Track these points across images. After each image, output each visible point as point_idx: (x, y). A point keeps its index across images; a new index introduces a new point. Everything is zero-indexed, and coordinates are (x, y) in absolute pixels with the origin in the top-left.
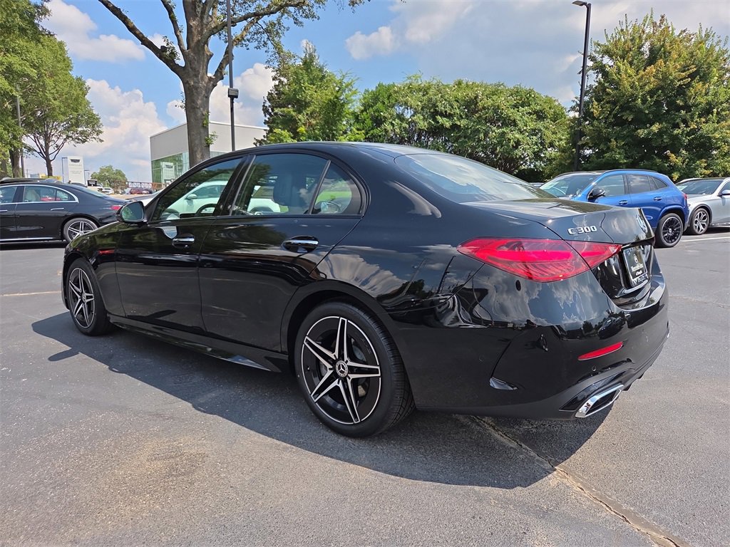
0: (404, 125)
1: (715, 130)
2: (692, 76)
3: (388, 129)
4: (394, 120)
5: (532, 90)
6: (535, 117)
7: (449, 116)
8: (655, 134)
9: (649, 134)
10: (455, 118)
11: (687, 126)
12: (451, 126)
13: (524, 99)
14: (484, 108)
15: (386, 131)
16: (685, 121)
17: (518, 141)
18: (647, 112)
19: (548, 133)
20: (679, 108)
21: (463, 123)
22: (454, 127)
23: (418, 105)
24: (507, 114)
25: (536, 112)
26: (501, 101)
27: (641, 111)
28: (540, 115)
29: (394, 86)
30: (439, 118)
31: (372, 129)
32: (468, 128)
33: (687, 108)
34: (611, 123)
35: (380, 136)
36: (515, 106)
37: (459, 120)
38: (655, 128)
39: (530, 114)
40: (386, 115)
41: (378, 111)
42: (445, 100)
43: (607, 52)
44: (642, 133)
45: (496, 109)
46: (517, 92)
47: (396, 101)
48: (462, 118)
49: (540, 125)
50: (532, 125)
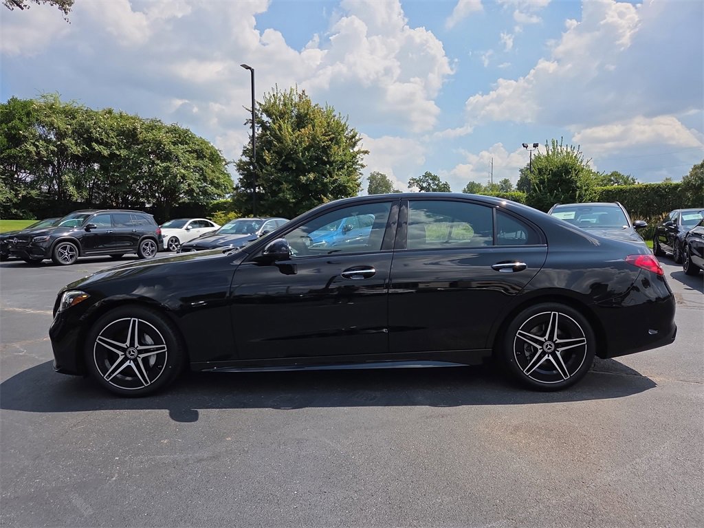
0: (51, 147)
1: (348, 181)
2: (331, 140)
3: (31, 150)
4: (37, 140)
5: (189, 130)
6: (195, 155)
7: (107, 145)
8: (311, 181)
9: (307, 180)
10: (114, 147)
11: (331, 176)
12: (109, 155)
13: (182, 137)
14: (145, 141)
15: (29, 152)
16: (330, 173)
17: (184, 175)
18: (305, 163)
19: (209, 172)
20: (325, 163)
21: (123, 153)
22: (113, 155)
23: (67, 129)
24: (169, 150)
25: (196, 151)
26: (161, 136)
27: (300, 162)
28: (200, 155)
29: (33, 104)
30: (94, 144)
31: (8, 148)
32: (129, 159)
33: (331, 164)
34: (279, 169)
35: (20, 157)
36: (175, 144)
37: (117, 149)
38: (312, 176)
39: (190, 152)
40: (26, 134)
41: (13, 128)
42: (100, 127)
43: (266, 111)
44: (303, 179)
45: (159, 144)
46: (175, 130)
47: (37, 120)
48: (121, 148)
49: (200, 163)
50: (194, 163)
